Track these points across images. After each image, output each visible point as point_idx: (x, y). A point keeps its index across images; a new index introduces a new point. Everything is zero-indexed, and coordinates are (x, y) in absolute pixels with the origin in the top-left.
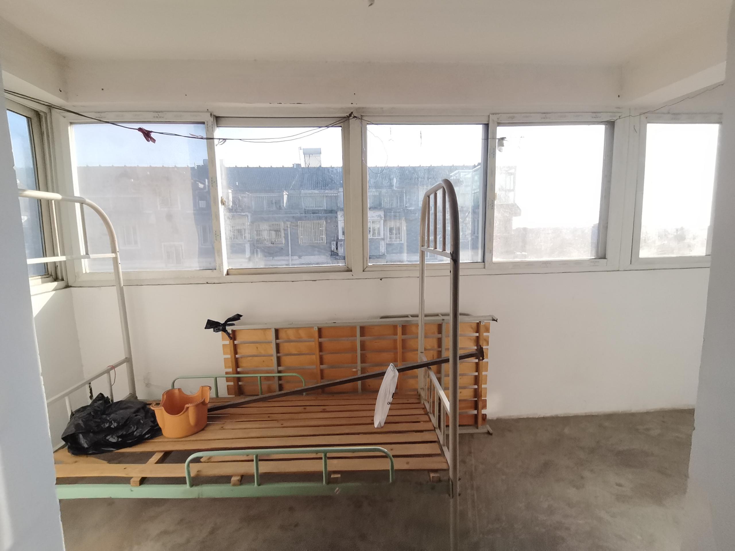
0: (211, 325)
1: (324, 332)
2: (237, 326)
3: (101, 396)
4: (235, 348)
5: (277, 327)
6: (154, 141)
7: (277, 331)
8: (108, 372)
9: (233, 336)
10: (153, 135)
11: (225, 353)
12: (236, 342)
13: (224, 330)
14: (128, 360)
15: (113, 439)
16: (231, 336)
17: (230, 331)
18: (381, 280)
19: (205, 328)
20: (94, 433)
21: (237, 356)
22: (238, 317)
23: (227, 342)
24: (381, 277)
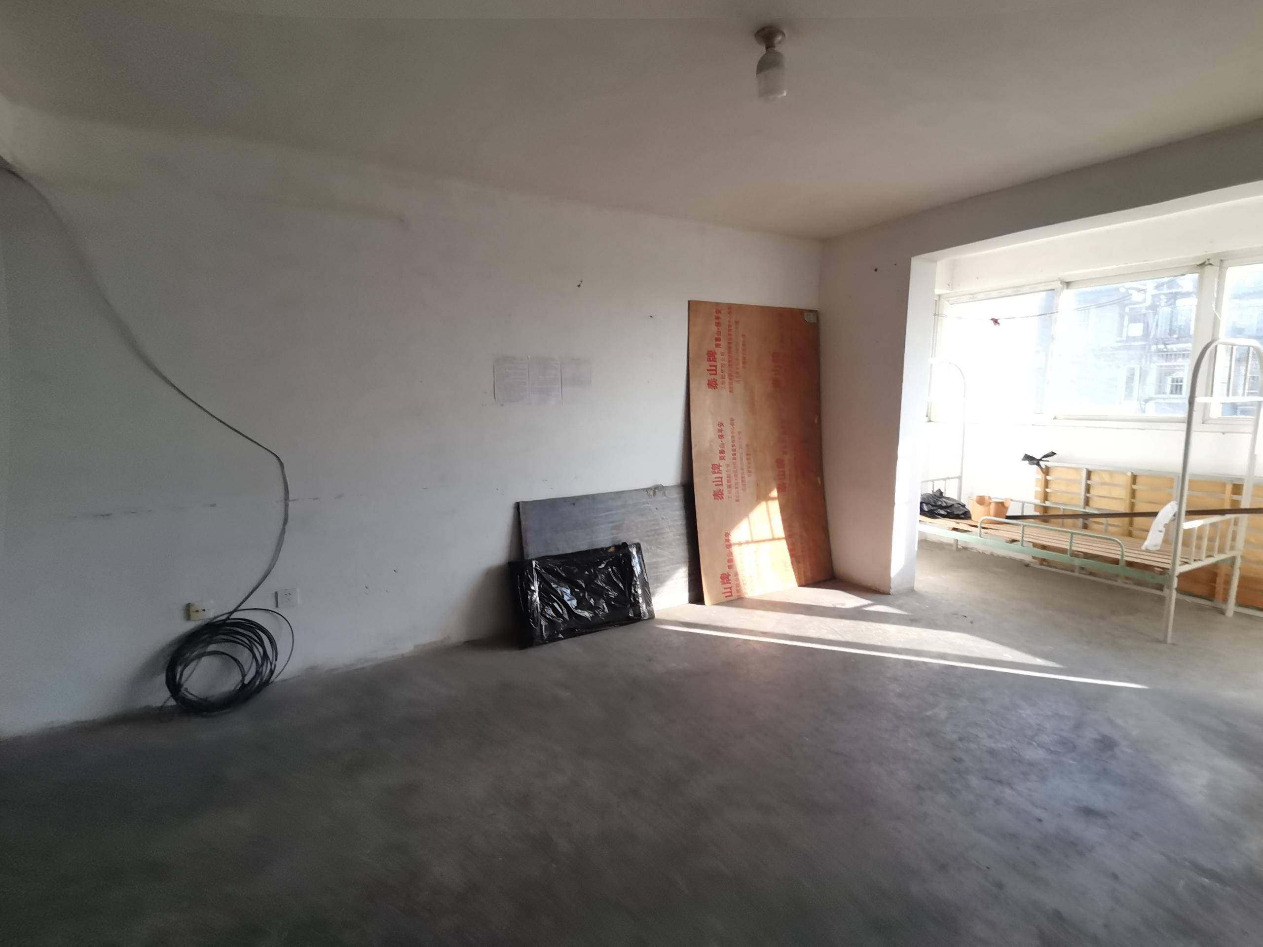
0: (1029, 458)
1: (1138, 480)
2: (1050, 462)
3: (939, 491)
4: (1047, 484)
5: (1090, 468)
6: (999, 324)
7: (1089, 474)
8: (945, 479)
9: (1047, 471)
10: (999, 321)
11: (1037, 486)
12: (1048, 478)
13: (1038, 464)
14: (960, 478)
15: (942, 512)
16: (1044, 470)
17: (1043, 467)
18: (1223, 433)
19: (1023, 460)
20: (932, 506)
21: (1048, 490)
22: (1053, 454)
23: (1040, 476)
24: (1224, 431)
